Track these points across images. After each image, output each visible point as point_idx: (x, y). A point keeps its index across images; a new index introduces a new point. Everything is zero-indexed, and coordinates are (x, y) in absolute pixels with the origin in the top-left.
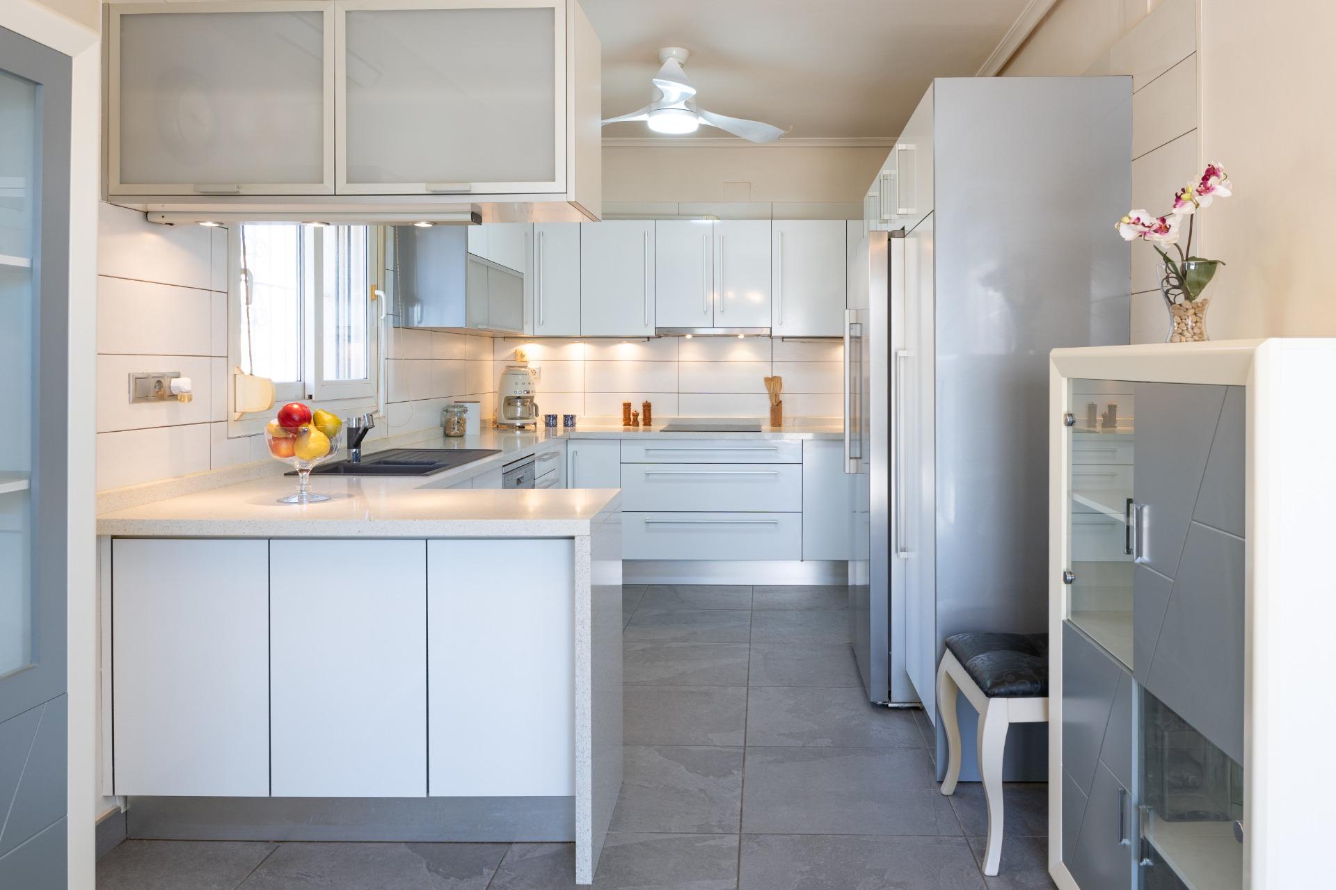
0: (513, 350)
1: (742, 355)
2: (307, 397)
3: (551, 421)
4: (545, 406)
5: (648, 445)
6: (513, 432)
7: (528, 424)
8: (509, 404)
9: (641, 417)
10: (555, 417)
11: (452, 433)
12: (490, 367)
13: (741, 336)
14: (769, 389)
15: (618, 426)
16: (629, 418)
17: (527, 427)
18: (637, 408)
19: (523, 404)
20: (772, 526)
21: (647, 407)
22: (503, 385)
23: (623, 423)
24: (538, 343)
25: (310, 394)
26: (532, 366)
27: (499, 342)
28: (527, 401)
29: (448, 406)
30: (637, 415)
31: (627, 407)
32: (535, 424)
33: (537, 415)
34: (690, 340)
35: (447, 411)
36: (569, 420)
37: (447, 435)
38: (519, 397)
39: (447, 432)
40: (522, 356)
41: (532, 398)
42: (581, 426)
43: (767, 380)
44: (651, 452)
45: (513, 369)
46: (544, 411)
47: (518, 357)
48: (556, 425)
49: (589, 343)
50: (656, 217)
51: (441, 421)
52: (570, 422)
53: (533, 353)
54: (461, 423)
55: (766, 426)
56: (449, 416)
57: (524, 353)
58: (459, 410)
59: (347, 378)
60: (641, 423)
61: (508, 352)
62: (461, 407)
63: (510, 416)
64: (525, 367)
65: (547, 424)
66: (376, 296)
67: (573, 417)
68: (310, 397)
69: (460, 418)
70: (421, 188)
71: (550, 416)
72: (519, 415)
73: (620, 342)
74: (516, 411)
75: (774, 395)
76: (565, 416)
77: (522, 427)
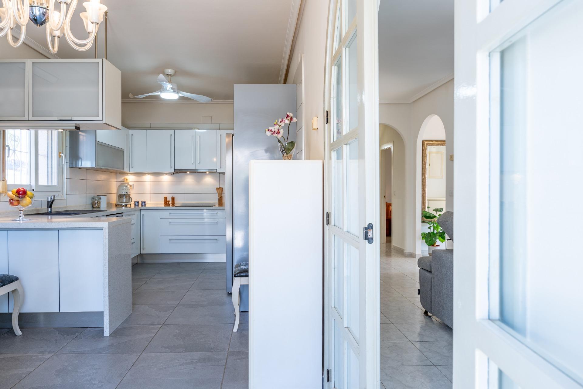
0: (123, 178)
1: (209, 180)
2: (32, 190)
3: (136, 204)
4: (135, 198)
5: (170, 211)
6: (122, 208)
7: (128, 205)
8: (121, 197)
9: (170, 202)
10: (138, 202)
11: (95, 207)
12: (114, 184)
13: (208, 173)
14: (218, 192)
15: (162, 205)
16: (166, 203)
17: (128, 206)
18: (169, 199)
19: (126, 198)
20: (215, 241)
21: (173, 199)
22: (118, 190)
23: (164, 204)
24: (133, 175)
25: (33, 189)
26: (130, 184)
27: (118, 175)
28: (128, 196)
29: (94, 197)
30: (169, 201)
31: (166, 198)
32: (130, 205)
33: (131, 202)
34: (189, 174)
35: (93, 199)
36: (144, 203)
37: (93, 207)
38: (124, 195)
39: (93, 206)
40: (127, 180)
41: (129, 195)
42: (147, 205)
43: (217, 189)
44: (171, 214)
45: (123, 184)
46: (134, 200)
47: (125, 180)
48: (138, 205)
49: (152, 175)
50: (174, 129)
51: (91, 202)
52: (144, 204)
53: (131, 179)
54: (99, 203)
55: (217, 205)
56: (94, 200)
57: (127, 179)
58: (98, 198)
59: (51, 184)
60: (171, 205)
61: (122, 178)
62: (99, 197)
63: (121, 202)
64: (128, 184)
65: (135, 205)
66: (61, 156)
67: (145, 202)
68: (33, 190)
69: (98, 201)
70: (56, 119)
71: (136, 202)
72: (124, 201)
73: (163, 175)
74: (123, 200)
75: (219, 194)
76: (142, 202)
77: (126, 206)
